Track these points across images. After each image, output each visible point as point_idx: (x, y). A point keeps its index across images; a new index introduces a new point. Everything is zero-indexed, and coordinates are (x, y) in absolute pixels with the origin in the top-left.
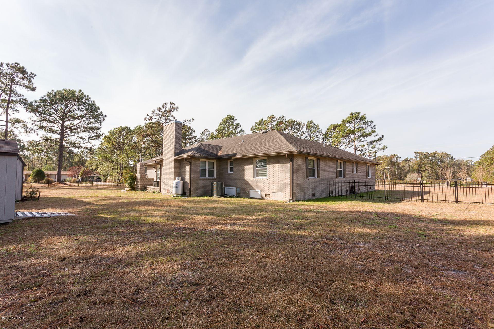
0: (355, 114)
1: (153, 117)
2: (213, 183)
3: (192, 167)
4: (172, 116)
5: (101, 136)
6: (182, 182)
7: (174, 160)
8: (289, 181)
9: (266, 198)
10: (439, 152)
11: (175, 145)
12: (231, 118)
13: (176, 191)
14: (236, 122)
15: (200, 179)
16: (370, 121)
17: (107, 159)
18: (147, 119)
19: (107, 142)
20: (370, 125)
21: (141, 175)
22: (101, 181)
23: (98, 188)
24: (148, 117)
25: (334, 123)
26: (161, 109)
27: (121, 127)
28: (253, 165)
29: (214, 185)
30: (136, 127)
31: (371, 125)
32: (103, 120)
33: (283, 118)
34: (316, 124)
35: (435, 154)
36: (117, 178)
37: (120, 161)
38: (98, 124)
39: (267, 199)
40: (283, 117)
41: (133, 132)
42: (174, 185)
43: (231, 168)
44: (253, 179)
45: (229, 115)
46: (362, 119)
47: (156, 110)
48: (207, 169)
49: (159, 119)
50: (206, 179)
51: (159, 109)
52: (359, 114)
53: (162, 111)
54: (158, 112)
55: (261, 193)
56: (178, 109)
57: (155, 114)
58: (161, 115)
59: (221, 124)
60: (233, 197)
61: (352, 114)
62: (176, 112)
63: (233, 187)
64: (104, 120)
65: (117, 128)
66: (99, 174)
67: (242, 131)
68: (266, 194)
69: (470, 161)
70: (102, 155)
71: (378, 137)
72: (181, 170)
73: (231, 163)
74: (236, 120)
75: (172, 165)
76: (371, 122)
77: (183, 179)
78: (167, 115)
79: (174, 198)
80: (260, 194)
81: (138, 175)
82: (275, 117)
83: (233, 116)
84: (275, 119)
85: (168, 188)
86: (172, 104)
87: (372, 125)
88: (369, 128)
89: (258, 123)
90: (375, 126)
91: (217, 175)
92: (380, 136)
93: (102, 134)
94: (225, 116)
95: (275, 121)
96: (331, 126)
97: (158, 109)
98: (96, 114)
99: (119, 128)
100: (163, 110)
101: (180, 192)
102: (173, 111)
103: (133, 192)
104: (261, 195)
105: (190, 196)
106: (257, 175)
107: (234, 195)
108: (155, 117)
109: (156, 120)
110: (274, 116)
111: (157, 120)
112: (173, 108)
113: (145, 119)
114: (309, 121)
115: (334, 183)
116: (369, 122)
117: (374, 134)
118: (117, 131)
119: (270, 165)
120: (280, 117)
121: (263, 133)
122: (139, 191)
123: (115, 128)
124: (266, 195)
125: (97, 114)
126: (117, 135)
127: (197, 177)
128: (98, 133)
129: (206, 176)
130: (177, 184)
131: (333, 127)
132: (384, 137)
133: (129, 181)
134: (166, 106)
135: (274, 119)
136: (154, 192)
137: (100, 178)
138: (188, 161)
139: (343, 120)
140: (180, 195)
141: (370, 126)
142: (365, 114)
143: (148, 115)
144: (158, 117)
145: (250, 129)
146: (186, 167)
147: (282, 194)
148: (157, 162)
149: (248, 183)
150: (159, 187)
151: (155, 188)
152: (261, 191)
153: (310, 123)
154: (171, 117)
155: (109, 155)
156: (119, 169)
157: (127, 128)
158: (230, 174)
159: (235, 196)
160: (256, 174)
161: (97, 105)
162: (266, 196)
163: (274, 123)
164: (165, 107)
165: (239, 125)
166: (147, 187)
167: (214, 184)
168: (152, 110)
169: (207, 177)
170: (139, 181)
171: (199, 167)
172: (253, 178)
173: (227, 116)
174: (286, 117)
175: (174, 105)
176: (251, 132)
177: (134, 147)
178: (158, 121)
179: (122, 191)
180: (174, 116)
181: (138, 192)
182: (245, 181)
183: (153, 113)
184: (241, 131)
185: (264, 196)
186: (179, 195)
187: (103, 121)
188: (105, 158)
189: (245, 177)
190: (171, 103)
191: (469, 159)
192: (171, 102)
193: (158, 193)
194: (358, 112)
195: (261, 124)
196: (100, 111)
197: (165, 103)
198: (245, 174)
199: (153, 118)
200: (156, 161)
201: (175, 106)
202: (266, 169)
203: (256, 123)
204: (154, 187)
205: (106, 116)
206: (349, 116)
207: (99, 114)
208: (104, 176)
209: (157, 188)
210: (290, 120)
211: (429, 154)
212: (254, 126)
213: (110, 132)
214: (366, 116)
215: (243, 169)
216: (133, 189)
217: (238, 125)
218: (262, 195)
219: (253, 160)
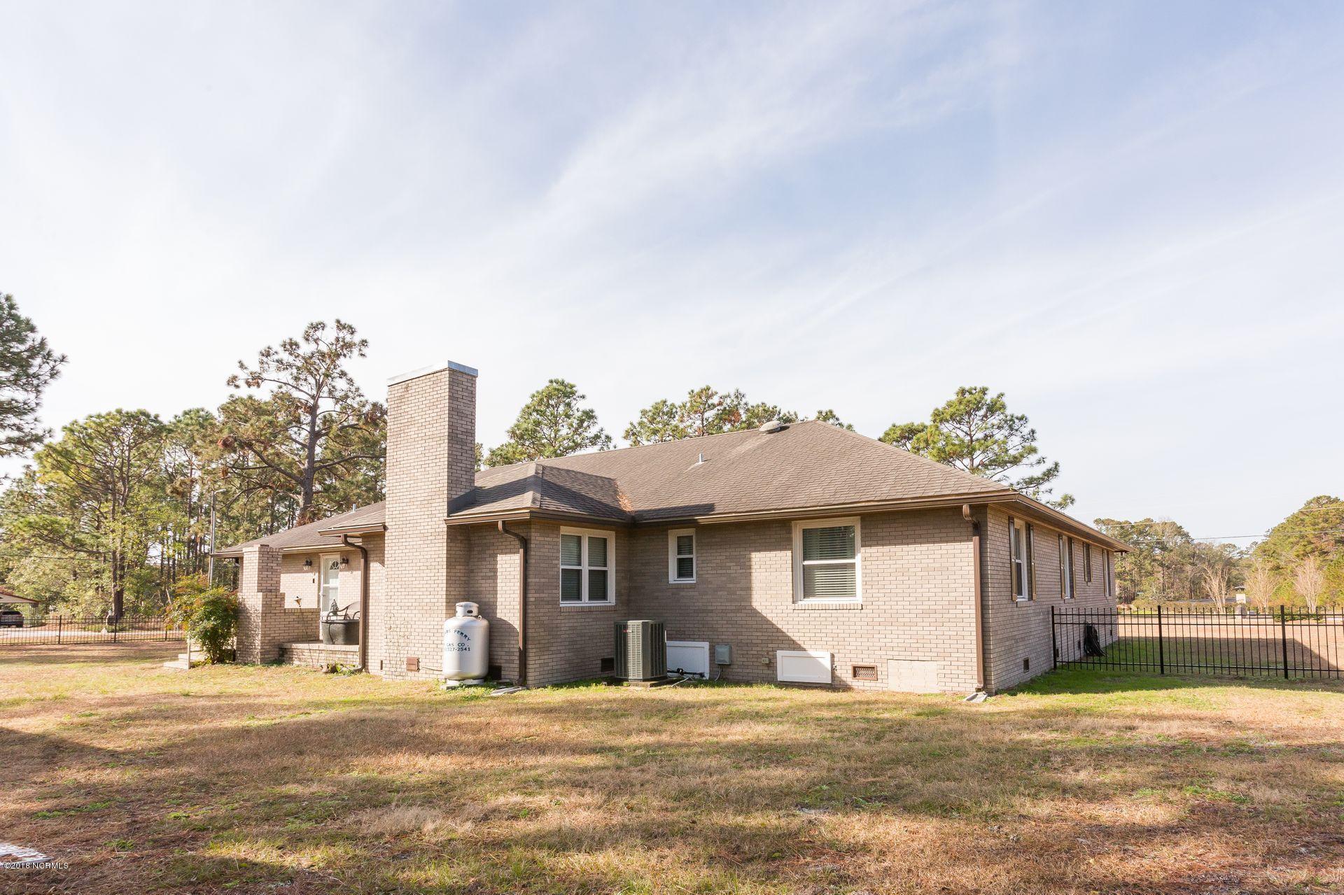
0: (971, 393)
1: (264, 375)
2: (626, 627)
3: (532, 561)
4: (343, 374)
5: (38, 439)
6: (483, 623)
7: (444, 528)
8: (970, 611)
9: (854, 683)
10: (1156, 520)
11: (450, 465)
12: (563, 392)
13: (462, 662)
14: (580, 406)
15: (561, 611)
16: (1020, 416)
17: (52, 536)
18: (237, 383)
19: (58, 466)
20: (1017, 430)
21: (265, 597)
22: (20, 624)
23: (33, 653)
24: (243, 375)
25: (903, 421)
26: (296, 344)
27: (119, 412)
28: (791, 549)
29: (630, 636)
30: (180, 413)
31: (1022, 429)
32: (52, 376)
33: (737, 397)
34: (846, 424)
35: (1146, 526)
36: (99, 608)
37: (112, 542)
38: (26, 390)
39: (863, 688)
40: (739, 395)
41: (170, 431)
42: (451, 638)
43: (680, 561)
44: (792, 606)
45: (557, 382)
46: (993, 408)
47: (277, 347)
48: (585, 568)
49: (292, 382)
50: (582, 611)
51: (291, 344)
52: (984, 391)
53: (300, 352)
54: (286, 357)
55: (833, 662)
56: (365, 350)
57: (274, 365)
58: (298, 368)
59: (528, 411)
60: (698, 680)
61: (963, 392)
62: (361, 358)
63: (694, 640)
64: (54, 374)
65: (99, 416)
66: (10, 595)
67: (603, 437)
68: (855, 668)
69: (1229, 546)
70: (32, 518)
71: (1043, 468)
72: (472, 571)
73: (684, 545)
74: (583, 397)
75: (438, 550)
76: (1021, 419)
77: (486, 611)
78: (323, 370)
79: (453, 694)
80: (830, 669)
81: (250, 596)
82: (717, 393)
83: (572, 383)
84: (715, 400)
85: (414, 652)
86: (344, 328)
87: (1026, 431)
88: (1013, 438)
89: (650, 414)
90: (1033, 432)
91: (618, 594)
92: (1049, 465)
93: (40, 433)
94: (542, 385)
95: (714, 406)
96: (890, 430)
97: (284, 346)
98: (17, 347)
99: (109, 414)
100: (306, 349)
101: (477, 667)
102: (345, 356)
103: (228, 668)
104: (833, 670)
105: (523, 682)
106: (808, 591)
107: (702, 675)
108: (271, 373)
109: (274, 386)
110: (713, 389)
111: (280, 387)
112: (348, 346)
113: (232, 381)
114: (820, 413)
115: (1075, 617)
116: (1017, 418)
117: (1033, 458)
118: (100, 425)
119: (874, 549)
120: (729, 396)
121: (770, 432)
122: (253, 664)
123: (94, 413)
124: (856, 671)
125: (22, 347)
126: (97, 443)
127: (548, 603)
128: (27, 429)
129: (579, 598)
130: (463, 633)
131: (899, 432)
132: (1060, 469)
133: (209, 624)
134: (319, 334)
135: (710, 402)
136: (334, 670)
137: (18, 613)
138: (516, 535)
139: (937, 409)
140: (475, 682)
141: (1018, 433)
142: (1002, 395)
143: (242, 366)
144: (285, 376)
145: (623, 434)
146: (500, 557)
147: (932, 666)
148: (349, 540)
149: (767, 621)
150: (356, 648)
151: (334, 652)
152: (833, 656)
153: (826, 419)
154: (338, 380)
155: (65, 520)
156: (107, 575)
157: (143, 418)
158: (679, 588)
159: (707, 676)
160: (807, 585)
161: (23, 313)
162: (855, 675)
163: (710, 414)
164: (316, 341)
165: (593, 417)
166: (294, 646)
167: (629, 631)
168: (263, 347)
169: (585, 601)
170: (256, 619)
171: (557, 558)
172: (793, 602)
173: (548, 384)
174: (747, 396)
175: (352, 333)
176: (626, 444)
177: (181, 489)
178: (284, 389)
179: (168, 665)
180: (349, 376)
181: (250, 669)
182: (755, 613)
183: (265, 359)
184: (597, 437)
185: (845, 674)
186: (474, 678)
187: (51, 381)
188: (45, 533)
189: (754, 600)
190: (340, 326)
191: (1226, 542)
192: (338, 322)
193: (353, 672)
194: (979, 386)
195: (660, 416)
196: (33, 339)
197: (315, 321)
198: (754, 585)
199: (263, 380)
200: (346, 536)
201: (357, 339)
202: (853, 566)
203: (644, 413)
204: (331, 647)
205: (63, 359)
206: (954, 398)
207: (34, 352)
208: (35, 604)
209: (348, 654)
210: (758, 406)
211: (1133, 527)
212: (637, 425)
213: (72, 431)
214: (1005, 400)
215: (747, 567)
216: (221, 656)
217: (589, 415)
218: (838, 673)
219: (790, 532)
